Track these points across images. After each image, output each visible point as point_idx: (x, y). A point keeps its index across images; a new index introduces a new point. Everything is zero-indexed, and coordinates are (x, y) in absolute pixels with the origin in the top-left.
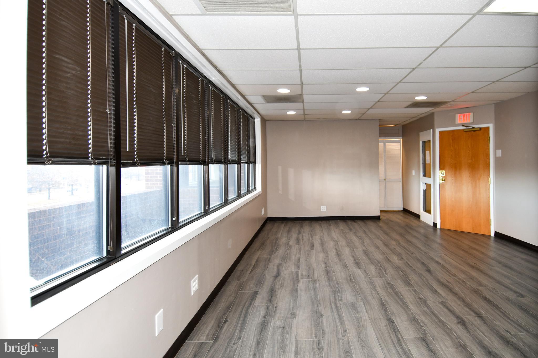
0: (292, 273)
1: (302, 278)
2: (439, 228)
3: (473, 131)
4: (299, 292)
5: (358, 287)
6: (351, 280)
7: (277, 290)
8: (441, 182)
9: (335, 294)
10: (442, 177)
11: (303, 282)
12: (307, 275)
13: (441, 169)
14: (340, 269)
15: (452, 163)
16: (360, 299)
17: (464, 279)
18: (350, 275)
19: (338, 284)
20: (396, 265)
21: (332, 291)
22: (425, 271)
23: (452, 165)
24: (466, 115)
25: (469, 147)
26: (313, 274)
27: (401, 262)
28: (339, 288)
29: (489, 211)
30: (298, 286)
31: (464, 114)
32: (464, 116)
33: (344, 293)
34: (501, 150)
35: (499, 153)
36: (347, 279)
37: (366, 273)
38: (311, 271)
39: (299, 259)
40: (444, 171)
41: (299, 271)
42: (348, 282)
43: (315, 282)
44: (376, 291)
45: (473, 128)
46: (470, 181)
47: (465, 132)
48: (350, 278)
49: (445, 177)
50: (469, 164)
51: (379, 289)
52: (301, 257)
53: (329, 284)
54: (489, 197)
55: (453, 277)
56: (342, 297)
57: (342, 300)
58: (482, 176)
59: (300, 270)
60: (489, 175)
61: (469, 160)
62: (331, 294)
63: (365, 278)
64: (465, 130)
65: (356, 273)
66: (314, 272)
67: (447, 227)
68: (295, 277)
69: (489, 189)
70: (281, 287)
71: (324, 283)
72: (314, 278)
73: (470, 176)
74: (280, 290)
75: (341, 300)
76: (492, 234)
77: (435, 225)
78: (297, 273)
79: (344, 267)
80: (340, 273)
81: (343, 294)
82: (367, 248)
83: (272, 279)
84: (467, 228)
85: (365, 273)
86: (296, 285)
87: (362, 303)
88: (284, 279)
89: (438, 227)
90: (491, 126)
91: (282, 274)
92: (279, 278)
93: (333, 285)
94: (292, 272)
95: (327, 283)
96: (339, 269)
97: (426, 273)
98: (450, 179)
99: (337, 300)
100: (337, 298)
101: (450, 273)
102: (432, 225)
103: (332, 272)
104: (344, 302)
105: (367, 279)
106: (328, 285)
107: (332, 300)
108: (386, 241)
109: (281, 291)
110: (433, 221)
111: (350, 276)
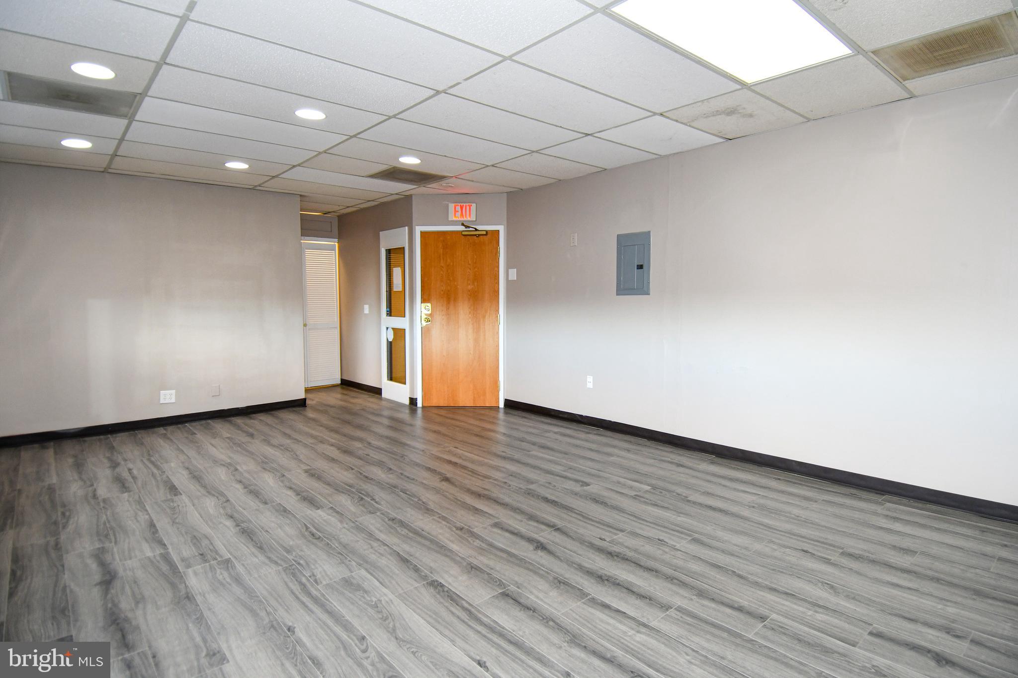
0: (152, 562)
1: (189, 566)
2: (421, 406)
3: (476, 235)
4: (199, 599)
5: (336, 545)
6: (313, 535)
7: (130, 615)
8: (424, 324)
9: (294, 575)
10: (426, 315)
11: (196, 574)
12: (197, 554)
13: (424, 300)
14: (273, 520)
15: (442, 291)
16: (355, 567)
17: (504, 478)
18: (305, 525)
19: (288, 551)
20: (387, 484)
21: (285, 571)
22: (440, 481)
23: (442, 293)
24: (466, 206)
25: (470, 262)
26: (211, 547)
27: (391, 476)
28: (296, 559)
29: (498, 367)
30: (186, 587)
31: (462, 204)
32: (462, 208)
33: (314, 565)
34: (515, 269)
35: (513, 274)
36: (303, 536)
37: (337, 512)
38: (203, 544)
39: (152, 525)
40: (429, 305)
41: (168, 553)
42: (309, 541)
43: (228, 564)
44: (379, 540)
45: (476, 230)
46: (470, 320)
47: (463, 237)
48: (310, 532)
49: (431, 315)
50: (469, 291)
51: (382, 536)
52: (154, 518)
53: (269, 558)
54: (498, 346)
55: (487, 480)
56: (314, 575)
57: (318, 581)
58: (489, 311)
59: (170, 550)
60: (497, 311)
61: (469, 284)
62: (284, 576)
63: (341, 522)
64: (463, 233)
65: (315, 518)
66: (212, 544)
67: (435, 402)
68: (165, 568)
69: (498, 333)
70: (137, 603)
71: (255, 560)
72: (221, 556)
73: (470, 312)
74: (139, 612)
75: (316, 581)
76: (502, 405)
77: (413, 401)
78: (166, 558)
79: (282, 515)
80: (280, 527)
81: (313, 567)
82: (310, 466)
83: (96, 592)
84: (465, 399)
85: (334, 514)
86: (182, 587)
87: (363, 572)
88: (135, 582)
89: (420, 404)
90: (501, 229)
91: (121, 572)
92: (117, 584)
93: (278, 557)
94: (149, 558)
95: (262, 558)
96: (273, 522)
97: (444, 483)
98: (439, 318)
99: (308, 584)
100: (304, 580)
101: (479, 475)
102: (407, 402)
103: (261, 531)
104: (324, 583)
105: (347, 524)
106: (267, 561)
107: (296, 588)
108: (340, 443)
109: (145, 614)
110: (409, 396)
111: (307, 528)
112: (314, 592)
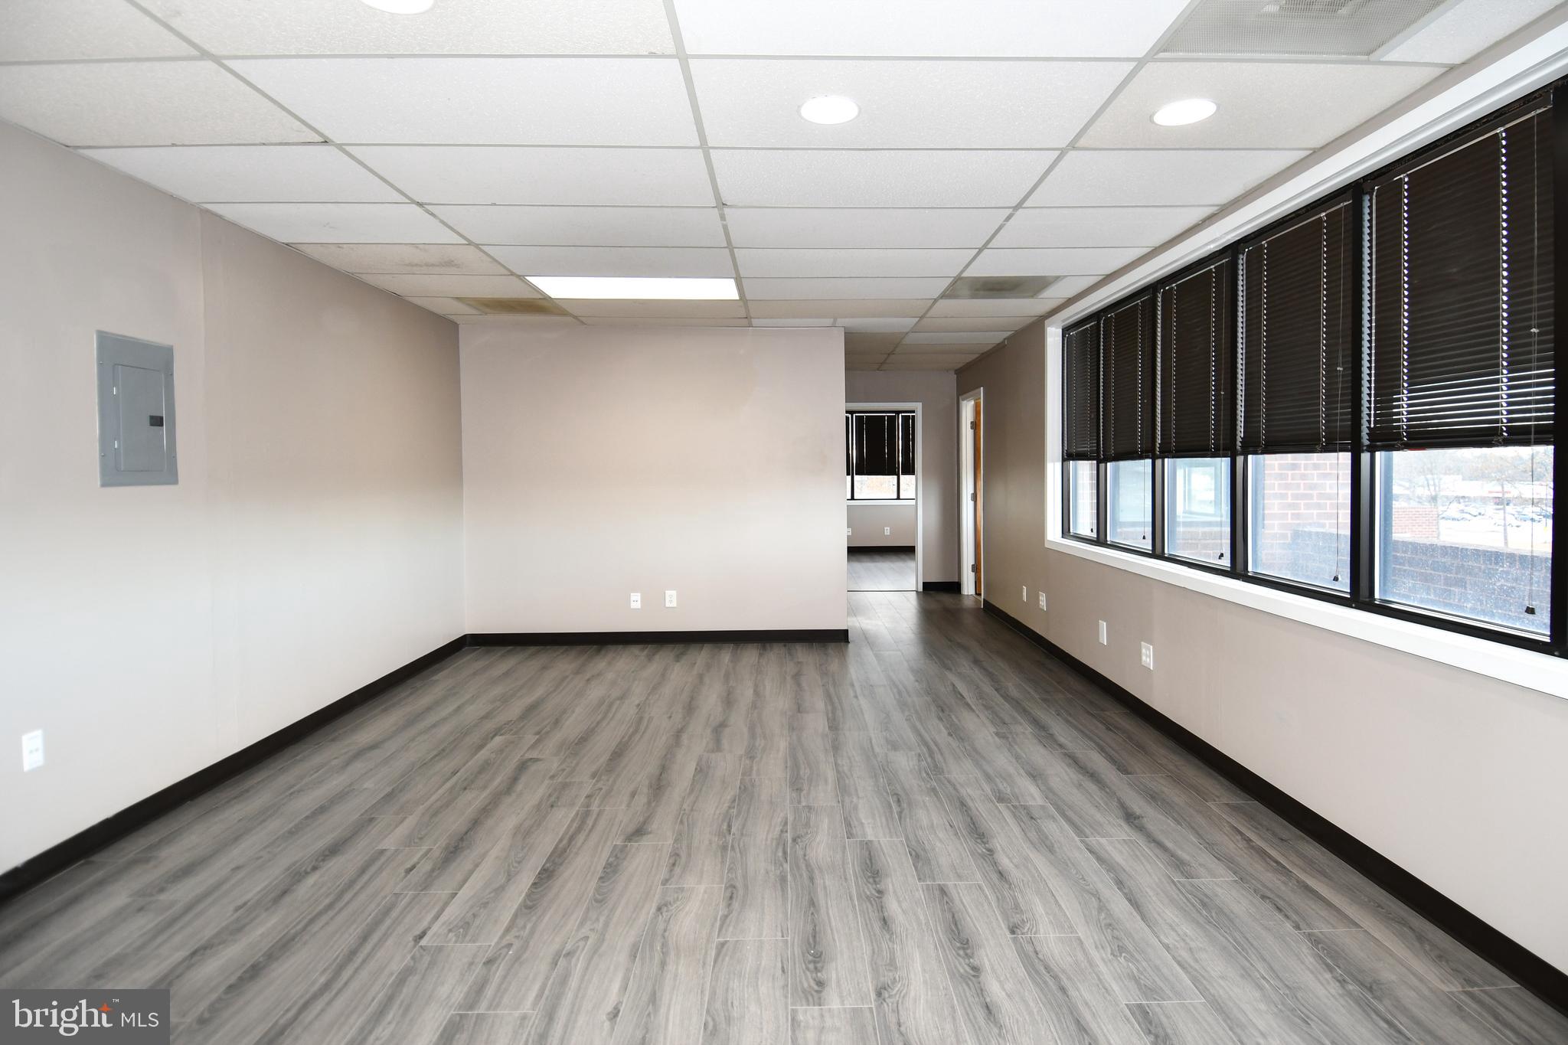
5: (882, 780)
6: (899, 801)
9: (936, 766)
14: (938, 844)
18: (900, 818)
19: (934, 790)
21: (943, 772)
28: (929, 779)
33: (915, 769)
36: (910, 804)
37: (849, 825)
42: (907, 794)
43: (999, 797)
44: (838, 772)
48: (900, 806)
51: (831, 775)
53: (955, 789)
56: (919, 761)
62: (945, 768)
63: (856, 808)
65: (882, 826)
72: (1008, 807)
75: (919, 755)
79: (924, 850)
80: (932, 826)
81: (916, 767)
85: (855, 823)
93: (946, 787)
95: (963, 792)
96: (940, 841)
99: (927, 755)
100: (929, 760)
103: (960, 829)
104: (913, 753)
106: (958, 786)
107: (938, 757)
111: (900, 813)
112: (925, 750)
